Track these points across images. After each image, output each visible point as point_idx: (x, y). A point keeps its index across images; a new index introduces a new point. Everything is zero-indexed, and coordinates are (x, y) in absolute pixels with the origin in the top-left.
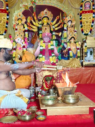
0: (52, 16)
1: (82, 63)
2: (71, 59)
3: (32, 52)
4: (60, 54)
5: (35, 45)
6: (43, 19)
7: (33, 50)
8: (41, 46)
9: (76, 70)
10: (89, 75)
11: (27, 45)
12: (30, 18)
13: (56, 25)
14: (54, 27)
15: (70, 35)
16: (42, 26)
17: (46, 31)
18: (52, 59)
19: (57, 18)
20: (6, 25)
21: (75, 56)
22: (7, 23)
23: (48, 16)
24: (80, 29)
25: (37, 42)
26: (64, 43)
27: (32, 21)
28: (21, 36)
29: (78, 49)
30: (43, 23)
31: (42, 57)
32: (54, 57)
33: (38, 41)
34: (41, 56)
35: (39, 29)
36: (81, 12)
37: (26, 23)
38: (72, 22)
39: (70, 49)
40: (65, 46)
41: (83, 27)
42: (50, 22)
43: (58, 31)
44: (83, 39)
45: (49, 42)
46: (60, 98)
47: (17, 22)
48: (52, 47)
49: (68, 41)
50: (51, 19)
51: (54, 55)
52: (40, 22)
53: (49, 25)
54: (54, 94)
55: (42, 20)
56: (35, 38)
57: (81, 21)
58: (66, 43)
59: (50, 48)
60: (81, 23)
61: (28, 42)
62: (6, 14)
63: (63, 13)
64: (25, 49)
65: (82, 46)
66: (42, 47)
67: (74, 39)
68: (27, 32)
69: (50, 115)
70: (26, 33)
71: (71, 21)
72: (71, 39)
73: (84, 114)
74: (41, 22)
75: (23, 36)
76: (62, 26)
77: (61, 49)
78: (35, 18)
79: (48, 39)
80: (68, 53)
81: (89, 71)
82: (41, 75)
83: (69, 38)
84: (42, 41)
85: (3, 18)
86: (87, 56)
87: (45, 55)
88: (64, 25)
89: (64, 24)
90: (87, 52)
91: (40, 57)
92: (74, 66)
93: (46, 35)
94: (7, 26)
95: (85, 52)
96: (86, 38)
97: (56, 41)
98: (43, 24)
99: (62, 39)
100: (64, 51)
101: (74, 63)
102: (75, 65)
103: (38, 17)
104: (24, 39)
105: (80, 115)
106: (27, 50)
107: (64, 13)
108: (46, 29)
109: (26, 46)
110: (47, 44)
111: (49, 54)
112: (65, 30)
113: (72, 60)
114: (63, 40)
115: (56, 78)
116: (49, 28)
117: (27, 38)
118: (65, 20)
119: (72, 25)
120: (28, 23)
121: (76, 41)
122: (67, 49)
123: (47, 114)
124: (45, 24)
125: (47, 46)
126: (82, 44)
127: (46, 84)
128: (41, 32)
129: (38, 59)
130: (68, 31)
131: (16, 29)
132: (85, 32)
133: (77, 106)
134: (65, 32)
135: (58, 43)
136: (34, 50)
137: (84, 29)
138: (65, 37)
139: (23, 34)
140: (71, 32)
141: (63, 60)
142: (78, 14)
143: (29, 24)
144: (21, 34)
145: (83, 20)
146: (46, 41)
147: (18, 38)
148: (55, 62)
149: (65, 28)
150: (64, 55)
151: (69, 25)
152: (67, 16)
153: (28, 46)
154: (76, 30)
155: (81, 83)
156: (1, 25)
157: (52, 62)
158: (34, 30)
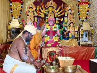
0: (56, 6)
1: (79, 43)
2: (70, 39)
4: (61, 35)
5: (42, 28)
9: (74, 48)
10: (84, 53)
12: (39, 7)
13: (59, 13)
14: (57, 14)
15: (70, 20)
17: (51, 17)
19: (60, 7)
20: (20, 12)
21: (73, 37)
23: (53, 6)
24: (78, 16)
25: (43, 25)
26: (65, 27)
27: (41, 9)
29: (76, 32)
30: (49, 11)
31: (47, 37)
33: (45, 24)
34: (46, 36)
35: (46, 15)
36: (79, 3)
37: (36, 10)
39: (69, 32)
41: (80, 15)
42: (54, 10)
43: (60, 17)
44: (80, 24)
45: (53, 25)
46: (60, 68)
47: (29, 10)
49: (68, 25)
50: (55, 8)
51: (56, 35)
52: (47, 10)
53: (54, 12)
54: (56, 65)
55: (48, 8)
56: (42, 22)
57: (78, 10)
58: (66, 27)
60: (79, 12)
61: (37, 25)
62: (20, 4)
63: (64, 3)
65: (79, 30)
70: (36, 18)
71: (71, 10)
72: (70, 24)
75: (33, 20)
76: (64, 14)
77: (62, 32)
78: (43, 7)
79: (53, 23)
80: (68, 34)
81: (85, 49)
82: (46, 51)
83: (69, 23)
84: (48, 24)
85: (18, 7)
86: (83, 37)
87: (49, 35)
89: (65, 12)
90: (83, 35)
91: (46, 37)
93: (51, 19)
94: (21, 12)
95: (81, 34)
96: (83, 23)
97: (59, 25)
99: (63, 23)
100: (65, 33)
102: (73, 44)
103: (45, 6)
108: (51, 15)
110: (51, 26)
112: (66, 17)
113: (71, 40)
114: (64, 25)
115: (58, 53)
116: (53, 15)
117: (36, 22)
118: (66, 9)
119: (71, 13)
121: (74, 25)
122: (67, 31)
124: (50, 12)
125: (51, 28)
126: (80, 28)
127: (50, 58)
128: (47, 18)
129: (44, 38)
130: (68, 18)
131: (28, 15)
132: (82, 19)
134: (66, 18)
135: (60, 27)
137: (81, 16)
138: (65, 22)
139: (33, 19)
140: (71, 18)
141: (64, 40)
142: (76, 5)
143: (38, 12)
144: (31, 19)
145: (80, 10)
147: (29, 22)
148: (57, 41)
149: (66, 15)
150: (65, 36)
152: (67, 6)
154: (74, 17)
155: (78, 59)
156: (16, 11)
157: (55, 41)
158: (42, 16)
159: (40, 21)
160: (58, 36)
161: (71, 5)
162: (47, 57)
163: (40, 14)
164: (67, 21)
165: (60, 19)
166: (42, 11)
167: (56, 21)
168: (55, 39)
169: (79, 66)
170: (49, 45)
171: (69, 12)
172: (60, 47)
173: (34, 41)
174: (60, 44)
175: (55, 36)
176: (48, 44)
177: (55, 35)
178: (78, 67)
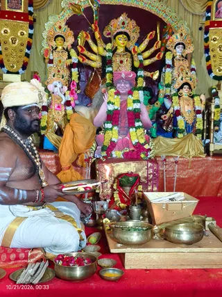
0: (138, 31)
1: (207, 147)
2: (180, 135)
3: (88, 117)
4: (154, 123)
5: (95, 101)
6: (115, 38)
7: (90, 112)
8: (109, 103)
9: (192, 162)
11: (75, 100)
12: (85, 35)
13: (147, 54)
14: (141, 58)
15: (180, 78)
16: (113, 54)
17: (122, 67)
18: (134, 134)
19: (149, 35)
20: (27, 51)
21: (191, 128)
22: (29, 47)
23: (128, 32)
24: (204, 64)
25: (98, 93)
26: (166, 96)
27: (90, 41)
28: (63, 77)
29: (198, 112)
31: (111, 129)
32: (142, 130)
33: (103, 89)
34: (109, 126)
35: (106, 62)
36: (208, 23)
37: (74, 46)
38: (184, 48)
39: (178, 113)
40: (168, 104)
41: (212, 59)
43: (150, 68)
44: (212, 89)
45: (130, 93)
47: (54, 44)
48: (137, 106)
49: (174, 92)
50: (136, 39)
51: (140, 124)
52: (109, 46)
53: (130, 52)
54: (141, 217)
55: (112, 39)
56: (96, 83)
57: (206, 44)
58: (169, 97)
59: (131, 107)
60: (207, 50)
61: (79, 92)
62: (26, 24)
63: (163, 24)
64: (69, 109)
65: (208, 106)
66: (113, 104)
67: (190, 88)
68: (76, 69)
69: (133, 267)
70: (75, 71)
71: (183, 44)
73: (215, 267)
74: (109, 44)
75: (67, 78)
76: (161, 56)
77: (158, 112)
78: (97, 35)
79: (128, 85)
80: (173, 121)
83: (177, 86)
84: (113, 90)
85: (19, 34)
86: (219, 129)
87: (117, 125)
88: (164, 54)
89: (167, 50)
90: (220, 121)
91: (108, 129)
92: (187, 153)
93: (123, 75)
94: (29, 52)
95: (215, 121)
96: (219, 86)
97: (146, 92)
98: (114, 51)
99: (160, 87)
100: (165, 117)
101: (187, 146)
102: (190, 150)
103: (104, 33)
104: (70, 83)
105: (206, 270)
106: (74, 112)
107: (165, 24)
108: (121, 62)
109: (72, 102)
111: (129, 123)
112: (169, 66)
113: (184, 139)
115: (144, 180)
116: (129, 60)
117: (75, 84)
118: (168, 43)
119: (184, 55)
120: (80, 47)
121: (194, 92)
122: (171, 111)
123: (124, 266)
124: (121, 50)
125: (124, 104)
126: (209, 101)
127: (121, 194)
128: (110, 69)
129: (101, 133)
130: (176, 68)
131: (51, 61)
132: (216, 72)
133: (200, 247)
134: (168, 70)
135: (150, 98)
136: (93, 112)
137: (213, 64)
138: (166, 83)
139: (66, 73)
140: (182, 70)
141: (161, 137)
142: (201, 29)
143: (83, 50)
144: (61, 73)
145: (211, 43)
146: (121, 92)
147: (55, 82)
149: (169, 61)
150: (165, 125)
151: (178, 54)
152: (173, 33)
153: (77, 102)
154: (193, 66)
155: (204, 194)
156: (15, 49)
157: (134, 141)
158: (93, 64)
159: (88, 78)
160: (145, 127)
161: (185, 29)
162: (113, 190)
163: (88, 58)
164: (170, 79)
165: (149, 74)
166: (94, 48)
167: (136, 80)
168: (137, 136)
169: (209, 221)
170: (116, 154)
171: (179, 51)
172: (150, 160)
173: (71, 143)
174: (150, 150)
175: (136, 128)
176: (113, 153)
177: (137, 124)
178: (207, 223)
